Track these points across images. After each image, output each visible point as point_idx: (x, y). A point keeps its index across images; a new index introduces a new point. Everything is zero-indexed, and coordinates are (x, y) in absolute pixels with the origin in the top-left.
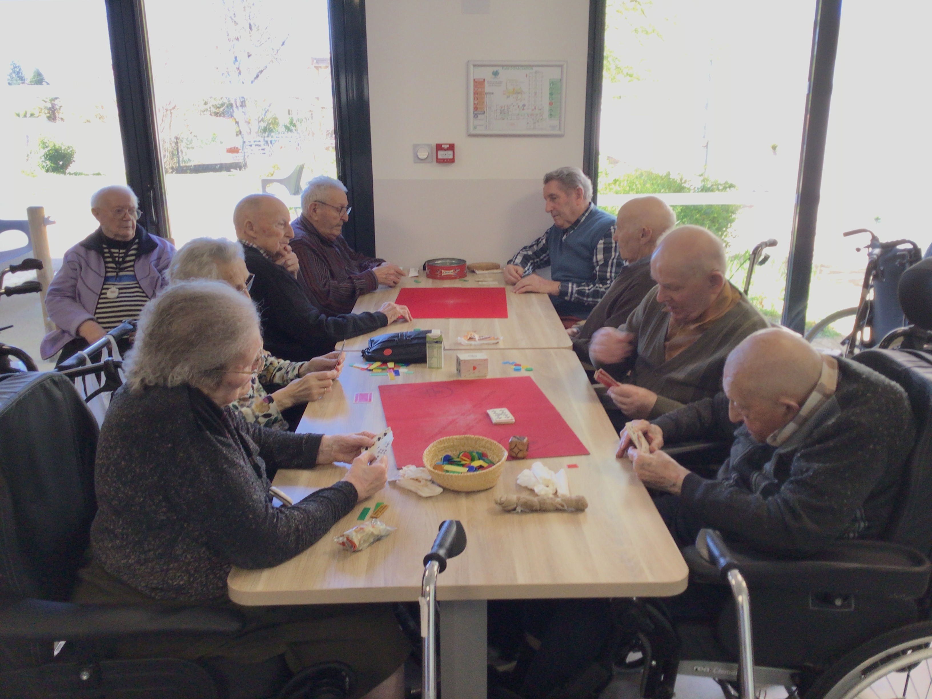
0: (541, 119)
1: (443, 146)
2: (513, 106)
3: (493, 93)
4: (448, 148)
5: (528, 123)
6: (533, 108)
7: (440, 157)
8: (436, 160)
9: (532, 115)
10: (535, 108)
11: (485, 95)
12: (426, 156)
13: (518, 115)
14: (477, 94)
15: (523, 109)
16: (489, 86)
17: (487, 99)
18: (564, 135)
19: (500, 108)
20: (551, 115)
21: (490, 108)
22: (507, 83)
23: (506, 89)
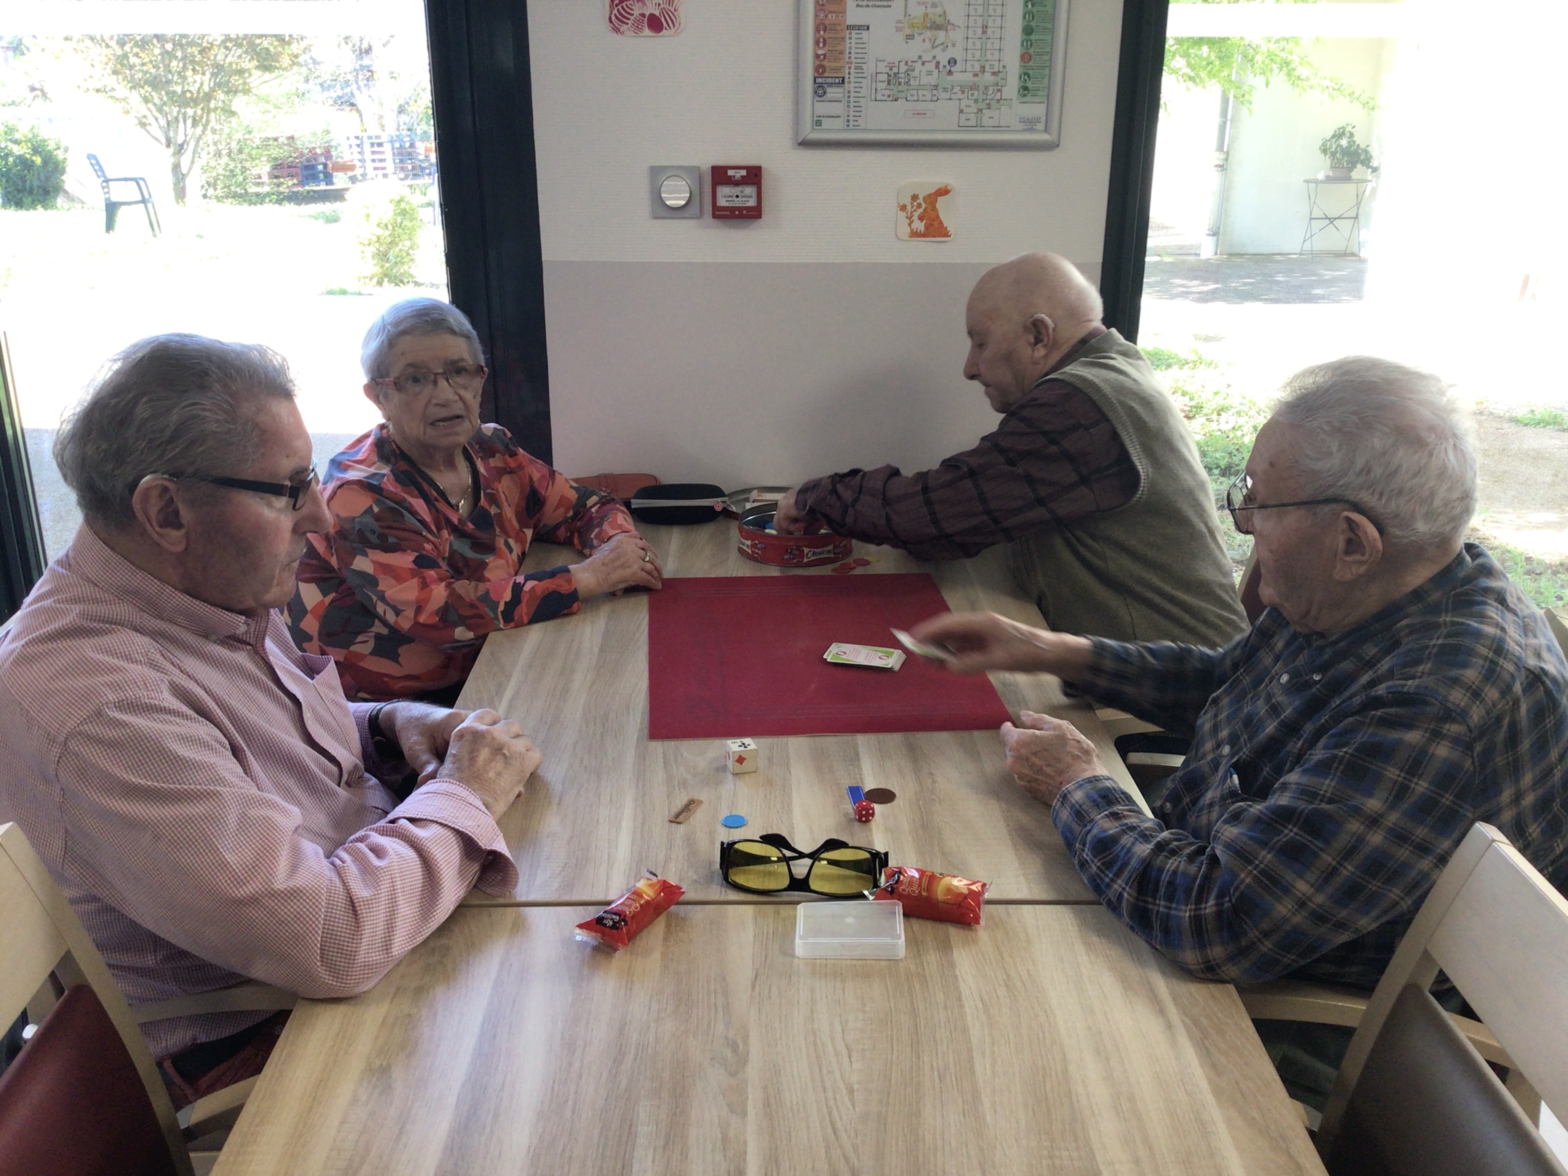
0: (998, 101)
1: (731, 173)
2: (923, 63)
3: (868, 28)
4: (743, 177)
5: (961, 111)
6: (977, 69)
7: (722, 202)
8: (711, 212)
9: (974, 87)
10: (984, 67)
11: (848, 36)
12: (683, 202)
13: (936, 87)
14: (825, 31)
15: (950, 73)
16: (858, 6)
17: (852, 41)
18: (1058, 146)
19: (887, 70)
20: (1025, 88)
21: (859, 68)
22: (906, 0)
23: (905, 15)
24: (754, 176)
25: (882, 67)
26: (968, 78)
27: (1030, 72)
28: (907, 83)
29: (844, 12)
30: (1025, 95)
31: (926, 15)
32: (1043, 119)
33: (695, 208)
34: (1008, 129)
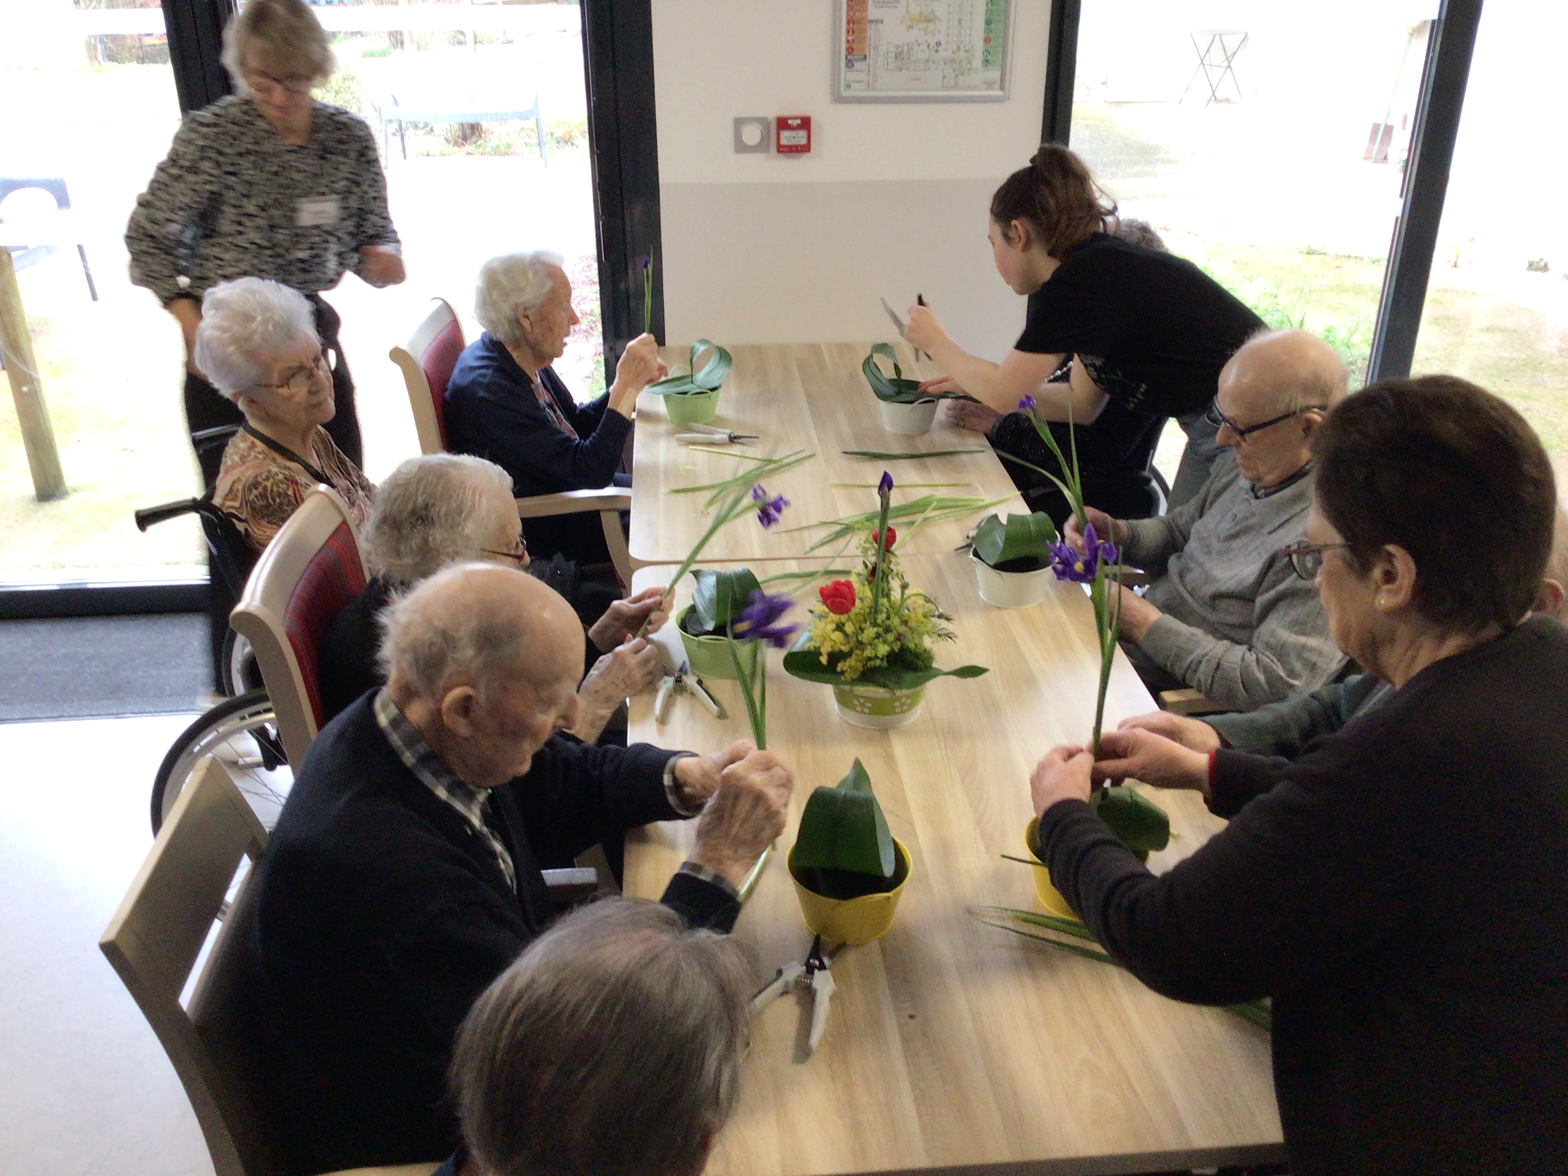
0: (969, 70)
1: (790, 122)
2: (919, 45)
3: (882, 22)
4: (798, 124)
5: (944, 77)
6: (955, 47)
7: (784, 142)
8: (776, 149)
9: (953, 61)
10: (959, 48)
11: (868, 25)
12: (758, 141)
13: (927, 61)
14: (853, 23)
15: (937, 51)
16: (876, 7)
17: (871, 31)
18: (1009, 99)
19: (895, 50)
20: (987, 61)
21: (876, 48)
22: (908, 3)
23: (907, 12)
24: (805, 123)
25: (892, 48)
26: (949, 55)
27: (991, 50)
28: (909, 58)
29: (866, 11)
30: (987, 66)
31: (921, 13)
32: (999, 82)
33: (764, 146)
34: (975, 88)
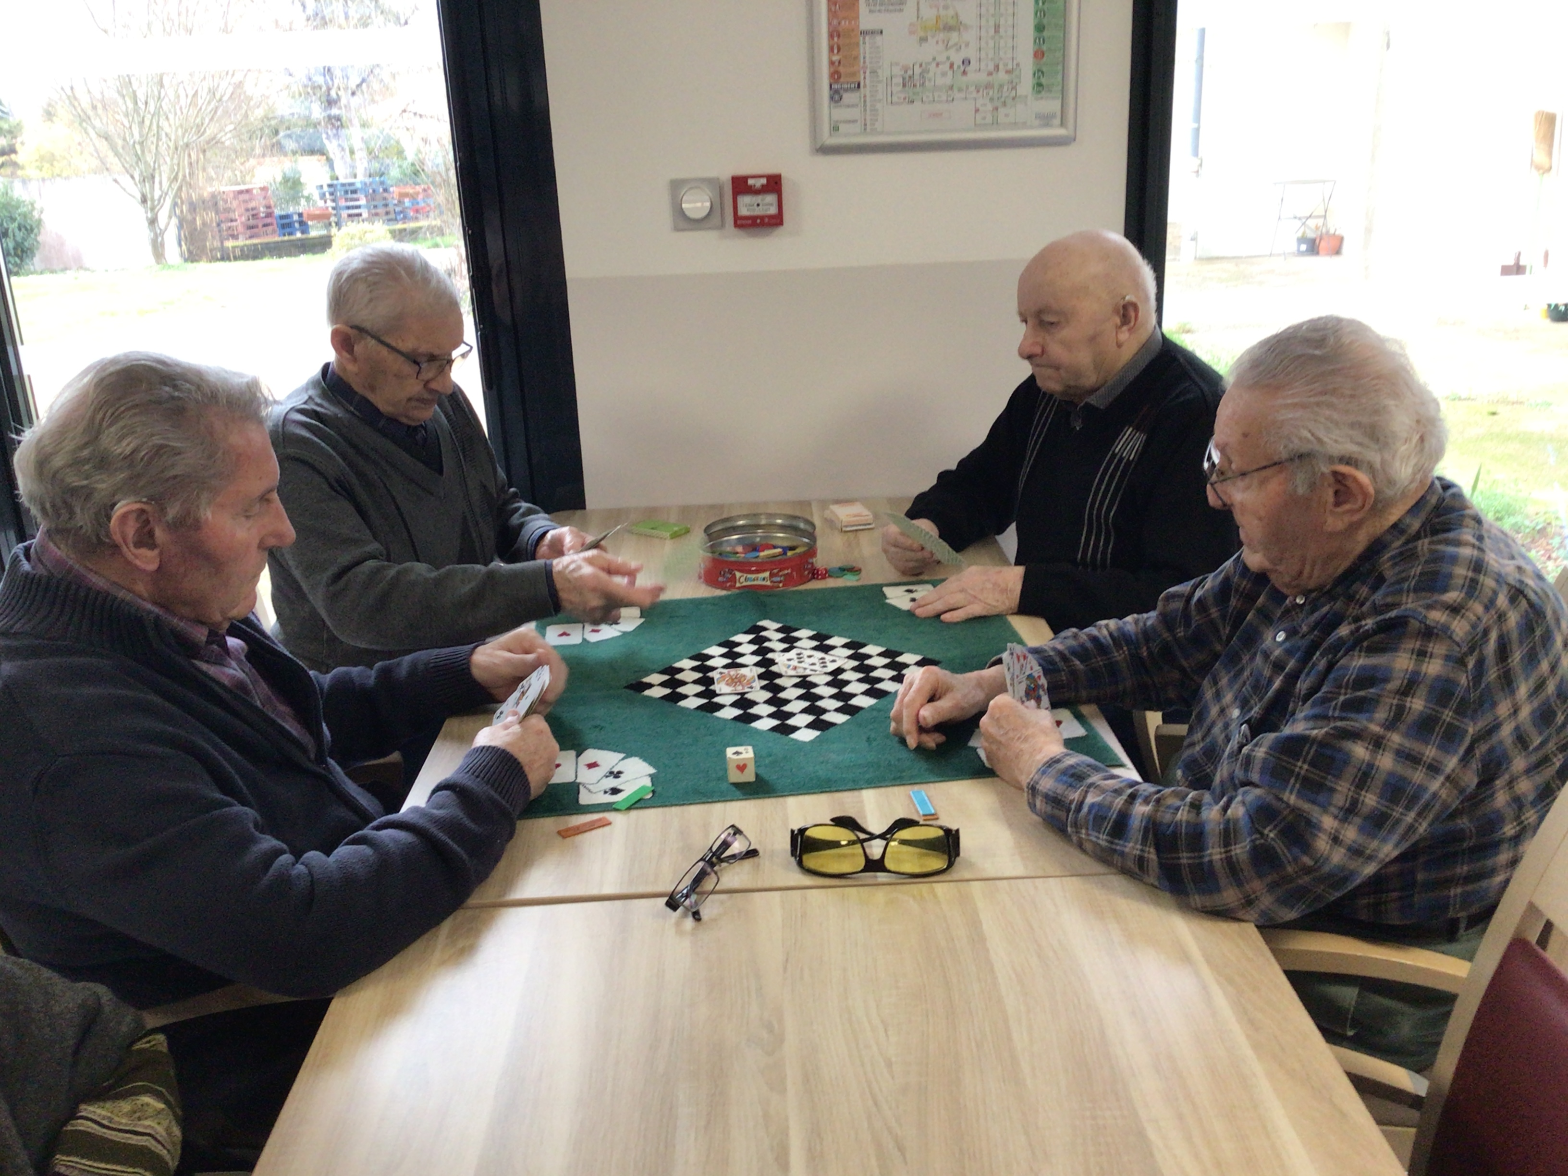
0: (1014, 99)
1: (751, 182)
2: (938, 65)
3: (881, 32)
4: (763, 186)
5: (977, 110)
6: (991, 67)
7: (743, 211)
8: (732, 223)
9: (989, 86)
10: (997, 67)
11: (861, 38)
12: (706, 212)
13: (951, 87)
14: (839, 36)
16: (870, 11)
17: (866, 48)
18: (1075, 140)
19: (903, 72)
20: (1040, 85)
21: (874, 72)
22: (918, 3)
23: (918, 18)
24: (774, 184)
25: (897, 71)
26: (983, 77)
27: (1044, 69)
28: (923, 84)
29: (857, 18)
30: (1039, 92)
31: (938, 18)
32: (1059, 114)
33: (716, 219)
34: (1024, 125)
